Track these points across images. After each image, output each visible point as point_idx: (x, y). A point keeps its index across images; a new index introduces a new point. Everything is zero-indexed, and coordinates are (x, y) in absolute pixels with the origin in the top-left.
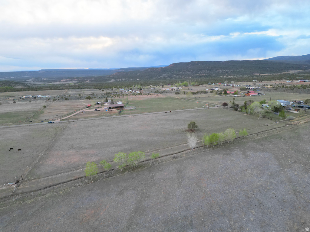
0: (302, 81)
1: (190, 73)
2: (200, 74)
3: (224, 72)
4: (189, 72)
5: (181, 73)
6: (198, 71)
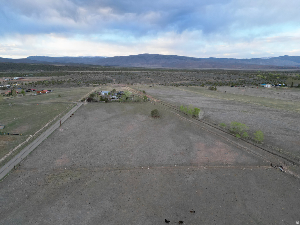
0: (20, 79)
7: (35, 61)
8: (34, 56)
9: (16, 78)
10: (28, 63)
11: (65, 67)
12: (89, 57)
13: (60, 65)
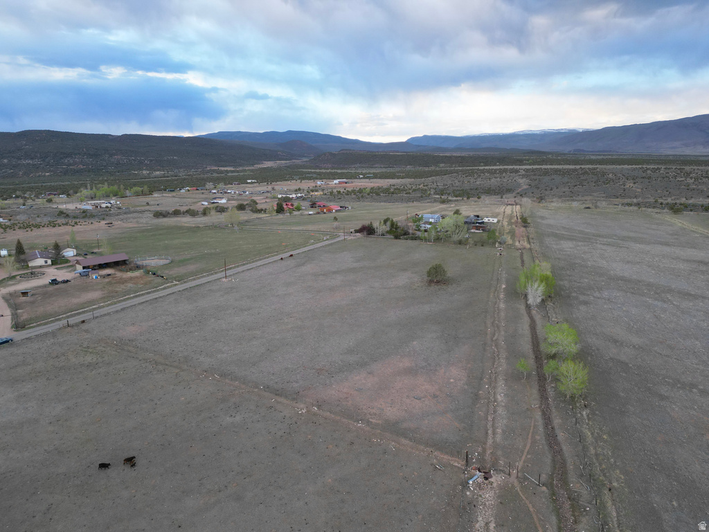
0: (343, 182)
1: (36, 162)
2: (70, 165)
3: (134, 160)
4: (32, 159)
5: (6, 161)
6: (61, 158)
7: (419, 146)
8: (421, 135)
9: (336, 181)
10: (398, 152)
11: (456, 157)
12: (538, 132)
13: (448, 154)
